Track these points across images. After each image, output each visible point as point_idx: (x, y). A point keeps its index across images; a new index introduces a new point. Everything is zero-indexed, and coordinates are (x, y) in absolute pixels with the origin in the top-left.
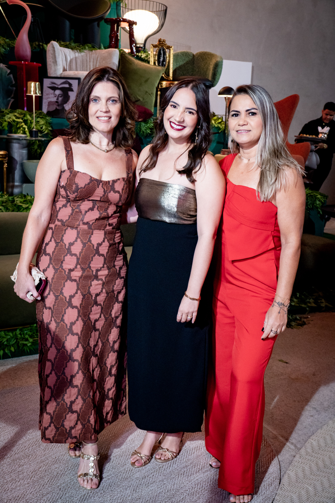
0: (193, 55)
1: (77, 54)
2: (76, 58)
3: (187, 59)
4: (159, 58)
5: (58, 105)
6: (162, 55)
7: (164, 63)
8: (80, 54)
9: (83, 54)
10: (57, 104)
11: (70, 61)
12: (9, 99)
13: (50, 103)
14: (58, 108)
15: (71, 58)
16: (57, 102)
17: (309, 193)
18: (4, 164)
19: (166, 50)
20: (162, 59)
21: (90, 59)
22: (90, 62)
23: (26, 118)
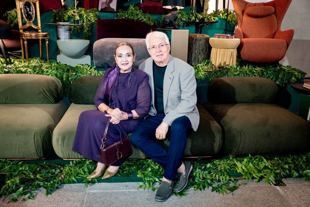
5: (107, 5)
10: (106, 3)
13: (103, 3)
14: (106, 6)
16: (106, 2)
17: (288, 71)
18: (46, 42)
23: (81, 13)
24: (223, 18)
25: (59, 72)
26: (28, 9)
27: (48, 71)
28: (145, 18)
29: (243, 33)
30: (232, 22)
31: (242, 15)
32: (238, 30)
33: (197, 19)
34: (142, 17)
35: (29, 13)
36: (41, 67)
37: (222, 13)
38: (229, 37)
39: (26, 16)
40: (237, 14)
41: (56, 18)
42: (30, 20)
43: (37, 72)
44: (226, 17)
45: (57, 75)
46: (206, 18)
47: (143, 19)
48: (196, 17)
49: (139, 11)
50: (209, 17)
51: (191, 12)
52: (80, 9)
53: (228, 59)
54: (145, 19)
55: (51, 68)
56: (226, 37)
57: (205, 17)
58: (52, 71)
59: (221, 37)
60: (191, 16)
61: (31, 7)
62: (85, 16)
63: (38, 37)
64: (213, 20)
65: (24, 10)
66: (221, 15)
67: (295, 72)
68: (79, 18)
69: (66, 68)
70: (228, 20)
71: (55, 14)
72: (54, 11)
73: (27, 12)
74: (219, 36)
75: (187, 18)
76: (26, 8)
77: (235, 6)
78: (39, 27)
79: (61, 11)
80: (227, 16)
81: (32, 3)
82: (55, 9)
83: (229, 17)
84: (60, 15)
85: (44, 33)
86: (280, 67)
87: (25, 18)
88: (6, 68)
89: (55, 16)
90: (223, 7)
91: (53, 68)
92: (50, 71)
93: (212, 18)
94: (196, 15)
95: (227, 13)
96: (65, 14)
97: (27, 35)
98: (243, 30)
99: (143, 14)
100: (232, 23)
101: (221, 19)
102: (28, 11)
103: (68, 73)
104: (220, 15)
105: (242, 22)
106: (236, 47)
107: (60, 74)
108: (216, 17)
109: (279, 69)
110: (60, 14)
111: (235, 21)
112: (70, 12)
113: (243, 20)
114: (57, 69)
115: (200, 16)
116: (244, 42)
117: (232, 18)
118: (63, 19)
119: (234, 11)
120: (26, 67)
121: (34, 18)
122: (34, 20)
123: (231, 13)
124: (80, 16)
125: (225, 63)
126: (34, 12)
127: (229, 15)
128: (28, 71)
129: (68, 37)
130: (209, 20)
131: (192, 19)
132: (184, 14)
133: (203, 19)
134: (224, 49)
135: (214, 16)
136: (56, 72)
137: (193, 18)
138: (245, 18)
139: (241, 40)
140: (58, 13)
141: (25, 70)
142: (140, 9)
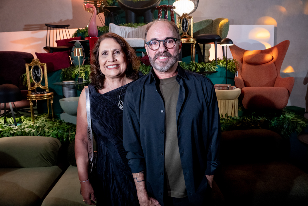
0: (213, 21)
1: (133, 29)
2: (132, 31)
3: (208, 24)
4: (183, 25)
6: (185, 23)
7: (187, 27)
8: (135, 29)
9: (137, 28)
11: (128, 34)
12: (83, 59)
15: (130, 31)
18: (51, 101)
19: (189, 19)
20: (185, 25)
21: (140, 31)
22: (140, 32)
23: (87, 70)
24: (223, 66)
25: (60, 132)
26: (36, 72)
27: (50, 132)
28: (146, 71)
29: (243, 80)
30: (231, 69)
31: (241, 63)
32: (238, 79)
33: (197, 69)
34: (143, 71)
35: (37, 75)
36: (44, 127)
37: (222, 62)
38: (229, 88)
39: (35, 78)
40: (236, 62)
41: (64, 76)
42: (38, 82)
43: (40, 132)
44: (226, 66)
45: (58, 135)
46: (206, 68)
47: (144, 72)
48: (196, 67)
49: (141, 64)
50: (209, 67)
51: (191, 63)
52: (86, 66)
53: (230, 110)
54: (146, 73)
55: (52, 128)
56: (226, 88)
57: (205, 66)
58: (53, 131)
59: (221, 88)
60: (191, 67)
61: (39, 70)
62: (90, 73)
63: (42, 98)
64: (213, 69)
65: (33, 73)
66: (221, 63)
67: (300, 120)
68: (85, 75)
69: (67, 127)
70: (228, 69)
71: (64, 73)
72: (63, 70)
73: (36, 75)
74: (219, 87)
75: (188, 68)
76: (34, 71)
77: (234, 55)
78: (46, 87)
79: (69, 69)
80: (226, 64)
81: (40, 67)
82: (64, 68)
83: (229, 66)
84: (68, 74)
85: (49, 94)
86: (283, 116)
87: (34, 80)
88: (12, 130)
89: (64, 74)
90: (222, 55)
91: (54, 128)
92: (51, 131)
93: (212, 67)
94: (196, 65)
95: (227, 61)
96: (72, 72)
97: (32, 97)
98: (243, 78)
99: (144, 67)
100: (232, 71)
101: (221, 67)
102: (37, 73)
103: (68, 133)
104: (219, 63)
105: (241, 69)
106: (237, 97)
107: (61, 134)
108: (215, 66)
109: (283, 117)
110: (68, 72)
111: (234, 69)
112: (77, 69)
113: (243, 67)
114: (58, 129)
115: (200, 66)
116: (245, 92)
117: (232, 66)
118: (71, 76)
119: (233, 59)
120: (30, 128)
121: (41, 80)
122: (42, 81)
123: (230, 61)
124: (86, 73)
125: (226, 115)
126: (42, 74)
127: (229, 64)
128: (32, 131)
129: (72, 95)
130: (209, 70)
131: (192, 70)
132: (185, 65)
133: (203, 69)
134: (224, 101)
135: (214, 66)
136: (57, 132)
137: (194, 68)
138: (245, 66)
139: (242, 89)
140: (66, 71)
141: (29, 131)
142: (141, 63)
